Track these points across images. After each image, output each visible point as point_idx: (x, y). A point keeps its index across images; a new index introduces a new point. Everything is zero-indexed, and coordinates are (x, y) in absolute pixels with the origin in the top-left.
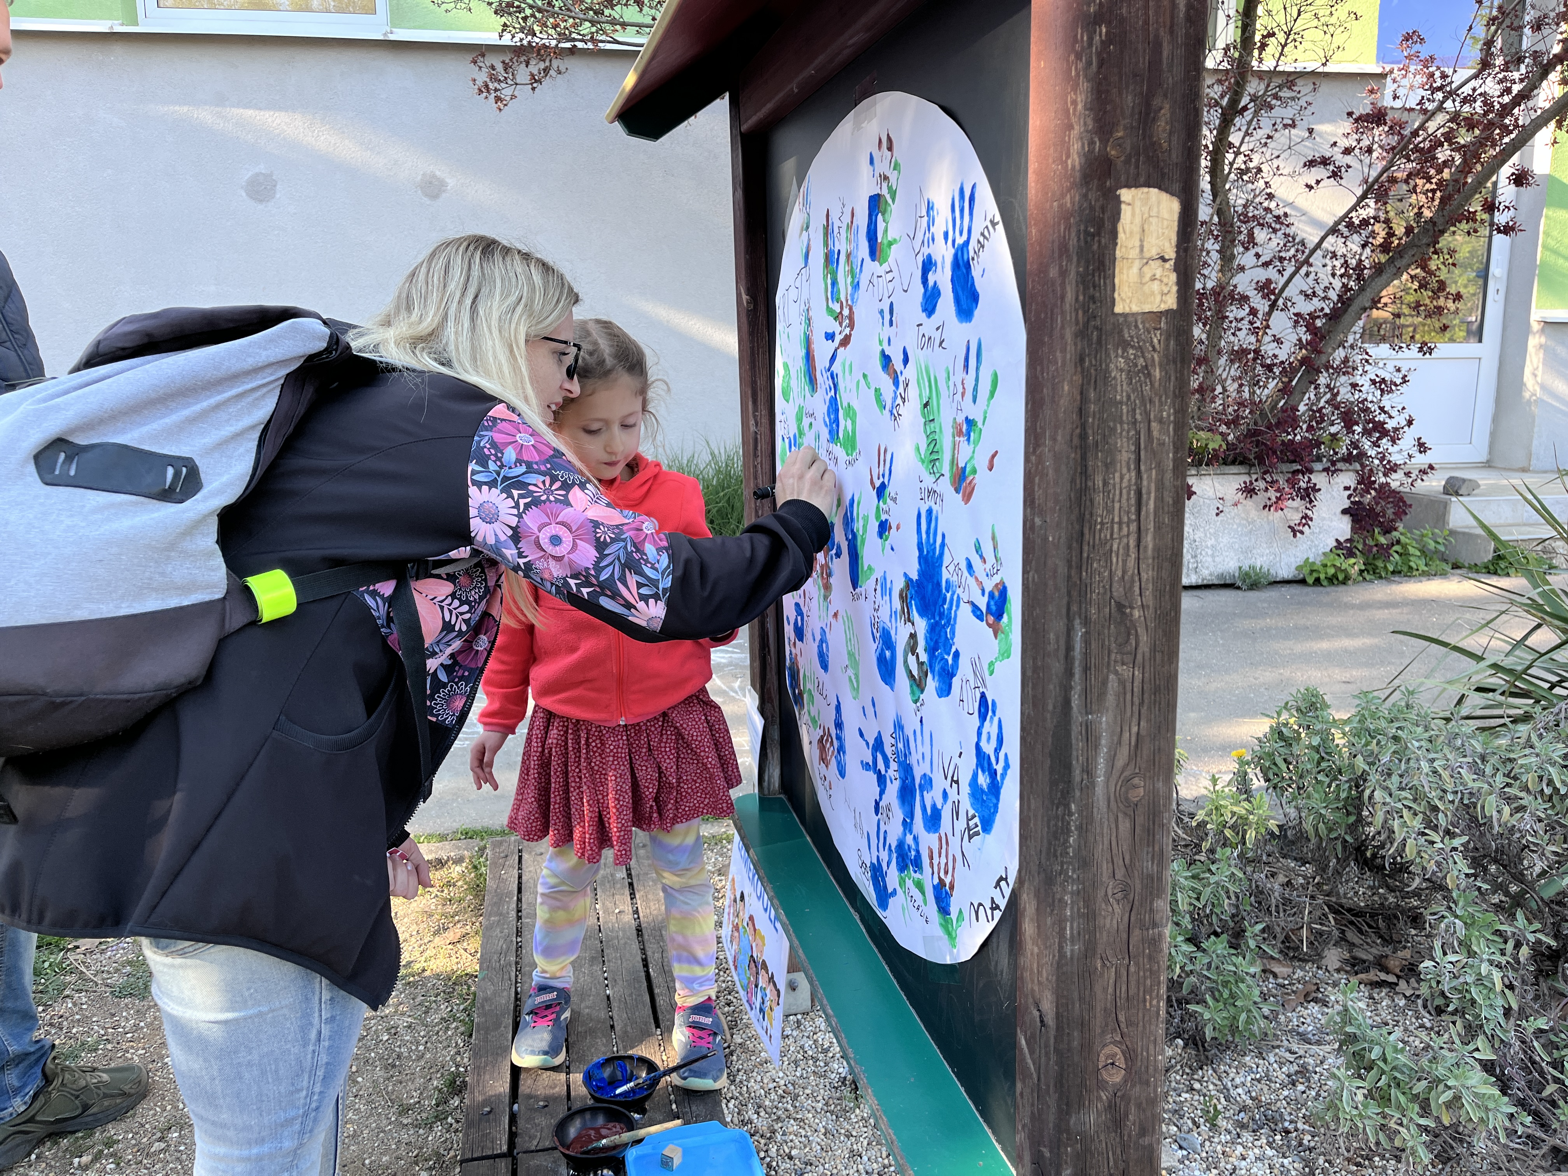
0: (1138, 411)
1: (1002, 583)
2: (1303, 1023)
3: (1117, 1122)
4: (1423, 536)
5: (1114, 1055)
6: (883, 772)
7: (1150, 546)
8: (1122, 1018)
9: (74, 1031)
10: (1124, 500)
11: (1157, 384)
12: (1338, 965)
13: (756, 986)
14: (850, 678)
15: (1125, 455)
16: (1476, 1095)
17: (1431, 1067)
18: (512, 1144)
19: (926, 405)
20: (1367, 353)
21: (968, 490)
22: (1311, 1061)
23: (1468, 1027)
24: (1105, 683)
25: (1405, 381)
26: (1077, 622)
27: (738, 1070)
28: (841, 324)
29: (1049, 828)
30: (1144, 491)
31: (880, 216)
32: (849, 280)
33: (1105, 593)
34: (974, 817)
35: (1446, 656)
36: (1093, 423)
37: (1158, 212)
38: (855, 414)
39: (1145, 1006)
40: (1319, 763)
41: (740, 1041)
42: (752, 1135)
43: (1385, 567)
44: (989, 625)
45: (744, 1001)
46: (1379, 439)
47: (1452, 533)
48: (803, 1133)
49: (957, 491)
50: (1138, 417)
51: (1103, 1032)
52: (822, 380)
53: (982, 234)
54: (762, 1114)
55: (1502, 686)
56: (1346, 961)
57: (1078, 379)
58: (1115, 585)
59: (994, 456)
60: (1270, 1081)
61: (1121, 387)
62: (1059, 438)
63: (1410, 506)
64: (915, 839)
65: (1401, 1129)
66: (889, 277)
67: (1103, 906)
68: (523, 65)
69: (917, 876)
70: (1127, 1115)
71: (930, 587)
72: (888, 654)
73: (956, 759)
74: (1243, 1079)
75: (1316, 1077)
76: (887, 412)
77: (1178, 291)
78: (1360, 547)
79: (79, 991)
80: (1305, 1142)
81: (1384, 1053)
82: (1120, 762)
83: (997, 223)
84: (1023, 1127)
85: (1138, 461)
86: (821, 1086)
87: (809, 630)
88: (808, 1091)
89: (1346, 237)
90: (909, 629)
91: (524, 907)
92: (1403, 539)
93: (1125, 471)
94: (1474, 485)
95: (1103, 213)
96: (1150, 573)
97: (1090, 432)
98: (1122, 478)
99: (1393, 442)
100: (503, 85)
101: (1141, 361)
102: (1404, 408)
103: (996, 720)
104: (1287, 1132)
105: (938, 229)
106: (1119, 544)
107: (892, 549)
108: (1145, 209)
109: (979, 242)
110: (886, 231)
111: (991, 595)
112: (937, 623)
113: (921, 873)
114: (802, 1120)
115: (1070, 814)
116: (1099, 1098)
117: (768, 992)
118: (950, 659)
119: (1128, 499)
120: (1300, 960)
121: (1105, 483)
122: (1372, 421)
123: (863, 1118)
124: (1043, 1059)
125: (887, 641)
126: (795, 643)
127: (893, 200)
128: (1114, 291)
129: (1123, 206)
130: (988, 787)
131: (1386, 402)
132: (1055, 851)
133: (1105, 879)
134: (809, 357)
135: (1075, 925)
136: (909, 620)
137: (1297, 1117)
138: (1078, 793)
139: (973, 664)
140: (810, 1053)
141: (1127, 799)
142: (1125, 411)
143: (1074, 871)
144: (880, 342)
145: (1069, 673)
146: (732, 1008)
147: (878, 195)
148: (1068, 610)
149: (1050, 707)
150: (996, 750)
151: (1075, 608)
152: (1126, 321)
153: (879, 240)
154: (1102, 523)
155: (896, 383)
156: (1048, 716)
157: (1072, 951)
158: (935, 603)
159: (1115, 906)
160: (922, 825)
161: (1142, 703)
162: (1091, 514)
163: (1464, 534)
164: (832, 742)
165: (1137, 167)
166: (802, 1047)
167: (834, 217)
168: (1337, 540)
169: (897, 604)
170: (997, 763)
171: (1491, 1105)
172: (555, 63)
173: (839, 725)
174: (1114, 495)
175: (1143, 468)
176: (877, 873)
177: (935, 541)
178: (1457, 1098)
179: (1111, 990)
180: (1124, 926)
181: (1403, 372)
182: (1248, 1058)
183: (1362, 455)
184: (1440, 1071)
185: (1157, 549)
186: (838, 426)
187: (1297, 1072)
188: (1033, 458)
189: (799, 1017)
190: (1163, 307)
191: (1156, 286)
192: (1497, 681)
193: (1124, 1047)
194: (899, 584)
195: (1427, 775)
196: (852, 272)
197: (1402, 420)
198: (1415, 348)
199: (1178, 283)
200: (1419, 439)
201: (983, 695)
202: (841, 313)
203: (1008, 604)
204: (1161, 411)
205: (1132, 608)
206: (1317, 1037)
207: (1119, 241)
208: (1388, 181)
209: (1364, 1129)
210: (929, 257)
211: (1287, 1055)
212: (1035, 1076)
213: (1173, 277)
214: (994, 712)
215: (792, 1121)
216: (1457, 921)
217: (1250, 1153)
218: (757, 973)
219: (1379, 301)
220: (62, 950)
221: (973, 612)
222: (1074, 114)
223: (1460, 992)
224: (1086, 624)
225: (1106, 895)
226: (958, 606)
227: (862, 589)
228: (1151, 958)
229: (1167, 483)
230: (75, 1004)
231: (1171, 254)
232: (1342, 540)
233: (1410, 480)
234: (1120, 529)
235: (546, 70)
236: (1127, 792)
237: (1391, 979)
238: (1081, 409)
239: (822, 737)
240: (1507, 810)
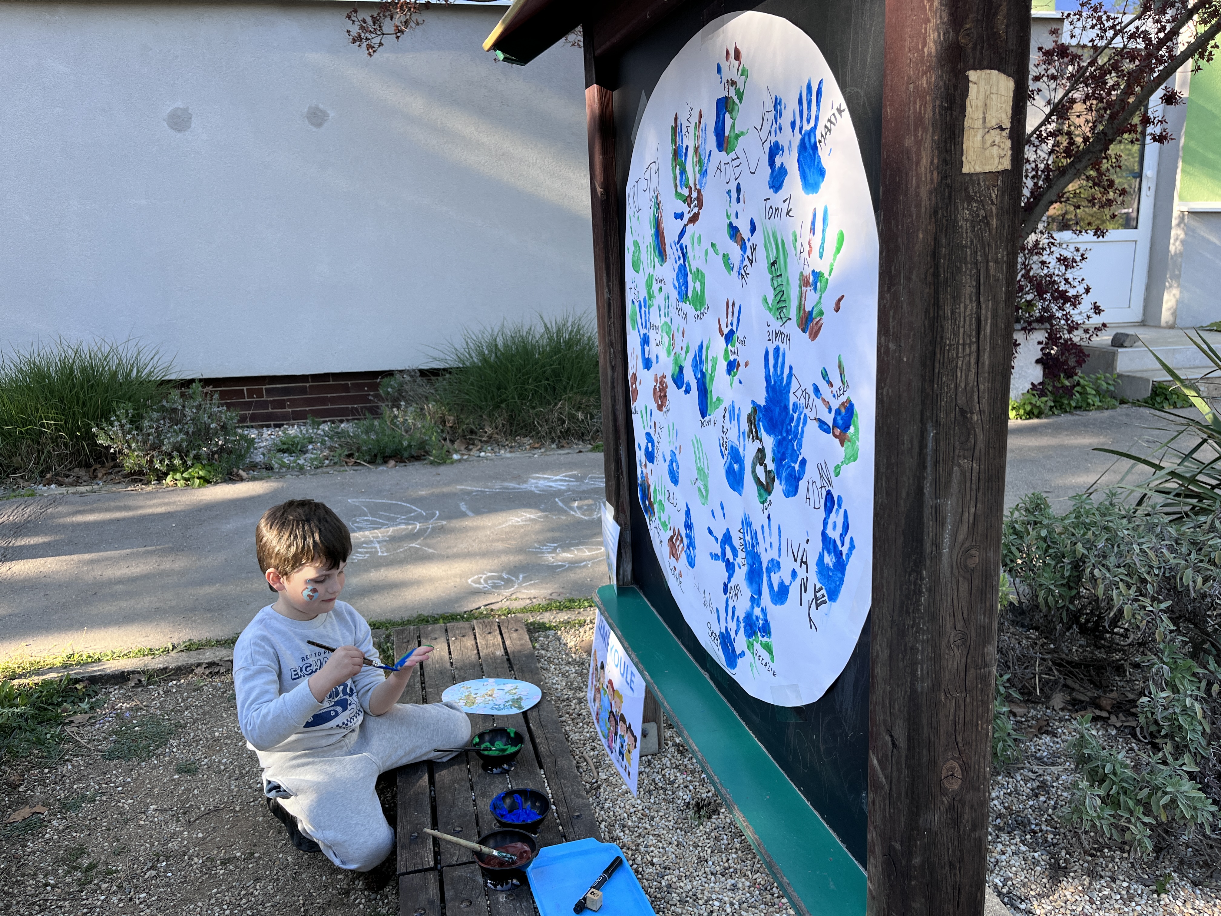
0: (979, 253)
1: (849, 401)
2: (1039, 750)
3: (955, 820)
4: (1097, 379)
5: (953, 769)
6: (731, 560)
7: (987, 363)
8: (960, 739)
9: (75, 787)
10: (967, 326)
11: (994, 232)
12: (1062, 705)
13: (616, 734)
14: (699, 489)
15: (968, 290)
16: (1188, 798)
17: (1151, 778)
18: (436, 861)
19: (773, 264)
20: (1053, 238)
21: (815, 329)
22: (1049, 778)
23: (1176, 747)
24: (950, 474)
25: (1083, 258)
26: (929, 425)
27: (606, 800)
28: (689, 205)
29: (901, 591)
30: (982, 318)
31: (727, 115)
32: (697, 168)
33: (951, 401)
34: (821, 589)
35: (1133, 466)
36: (944, 264)
37: (998, 90)
38: (703, 276)
39: (977, 728)
40: (1046, 551)
41: (605, 777)
42: (622, 848)
43: (1069, 404)
44: (836, 436)
45: (606, 747)
46: (1064, 304)
47: (1120, 376)
48: (661, 845)
49: (804, 330)
50: (979, 258)
51: (945, 750)
52: (672, 252)
53: (829, 121)
54: (627, 832)
55: (1175, 489)
56: (1068, 702)
57: (932, 228)
58: (959, 394)
59: (840, 300)
60: (1019, 794)
61: (966, 234)
62: (914, 277)
63: (1089, 356)
64: (763, 611)
65: (1130, 826)
66: (736, 162)
67: (947, 651)
68: (388, 19)
69: (765, 639)
70: (962, 815)
71: (778, 410)
72: (736, 466)
73: (804, 545)
74: (997, 794)
75: (1054, 790)
76: (734, 273)
77: (1012, 155)
78: (1050, 389)
79: (77, 756)
80: (1049, 839)
81: (1114, 769)
82: (961, 537)
83: (844, 110)
84: (875, 828)
85: (978, 294)
86: (671, 810)
87: (660, 453)
88: (660, 814)
89: (1037, 146)
90: (757, 445)
91: (426, 679)
92: (1082, 381)
93: (968, 302)
94: (1136, 339)
95: (955, 91)
96: (986, 384)
97: (942, 271)
98: (966, 308)
99: (1074, 306)
100: (373, 35)
101: (982, 213)
102: (1083, 280)
103: (842, 511)
104: (1035, 832)
105: (785, 121)
106: (963, 361)
107: (740, 382)
108: (988, 87)
109: (826, 127)
110: (733, 126)
111: (838, 412)
112: (784, 439)
113: (769, 638)
114: (659, 836)
115: (922, 579)
116: (942, 802)
117: (626, 738)
118: (797, 467)
119: (970, 325)
120: (1032, 702)
121: (953, 312)
122: (1057, 290)
123: (706, 832)
124: (895, 774)
125: (735, 456)
126: (646, 465)
127: (741, 101)
128: (962, 155)
129: (971, 85)
130: (834, 565)
131: (1069, 275)
132: (907, 608)
133: (948, 629)
134: (659, 234)
135: (925, 666)
136: (758, 438)
137: (1041, 821)
138: (928, 562)
139: (820, 468)
140: (660, 784)
141: (966, 566)
142: (969, 253)
143: (924, 624)
144: (728, 217)
145: (922, 466)
146: (596, 752)
147: (726, 98)
148: (922, 415)
149: (904, 495)
150: (841, 535)
151: (928, 414)
152: (971, 179)
153: (727, 134)
154: (950, 345)
155: (743, 247)
156: (902, 502)
157: (922, 687)
158: (783, 423)
159: (956, 651)
160: (769, 599)
161: (978, 489)
162: (942, 338)
163: (1128, 376)
164: (682, 541)
165: (982, 53)
166: (654, 780)
167: (682, 120)
168: (1032, 384)
169: (745, 426)
170: (843, 545)
171: (1199, 805)
172: (415, 17)
173: (689, 526)
174: (960, 321)
175: (982, 299)
176: (726, 640)
177: (782, 373)
178: (1173, 801)
179: (951, 717)
180: (962, 667)
181: (1081, 251)
182: (1000, 778)
183: (1052, 316)
184: (1159, 780)
185: (992, 366)
186: (687, 287)
187: (1038, 787)
188: (888, 296)
189: (650, 757)
190: (1001, 168)
191: (995, 151)
192: (1172, 485)
193: (961, 762)
194: (747, 409)
195: (1138, 555)
196: (700, 162)
197: (1081, 289)
198: (1091, 233)
199: (1012, 148)
200: (1095, 303)
201: (829, 493)
202: (689, 196)
203: (855, 418)
204: (997, 253)
205: (972, 413)
206: (1051, 760)
207: (967, 114)
208: (1069, 102)
209: (1101, 827)
210: (776, 143)
211: (1030, 774)
212: (887, 788)
213: (1008, 143)
214: (840, 506)
215: (651, 837)
216: (1164, 666)
217: (1008, 849)
218: (617, 724)
219: (1062, 197)
220: (59, 725)
221: (820, 427)
222: (930, 10)
223: (1170, 720)
224: (936, 426)
225: (949, 641)
226: (805, 424)
227: (712, 417)
228: (982, 691)
229: (1000, 312)
230: (73, 766)
231: (1007, 124)
232: (1036, 383)
233: (1088, 336)
234: (964, 349)
235: (406, 23)
236: (966, 560)
237: (1104, 714)
238: (934, 253)
239: (672, 538)
240: (1200, 580)
